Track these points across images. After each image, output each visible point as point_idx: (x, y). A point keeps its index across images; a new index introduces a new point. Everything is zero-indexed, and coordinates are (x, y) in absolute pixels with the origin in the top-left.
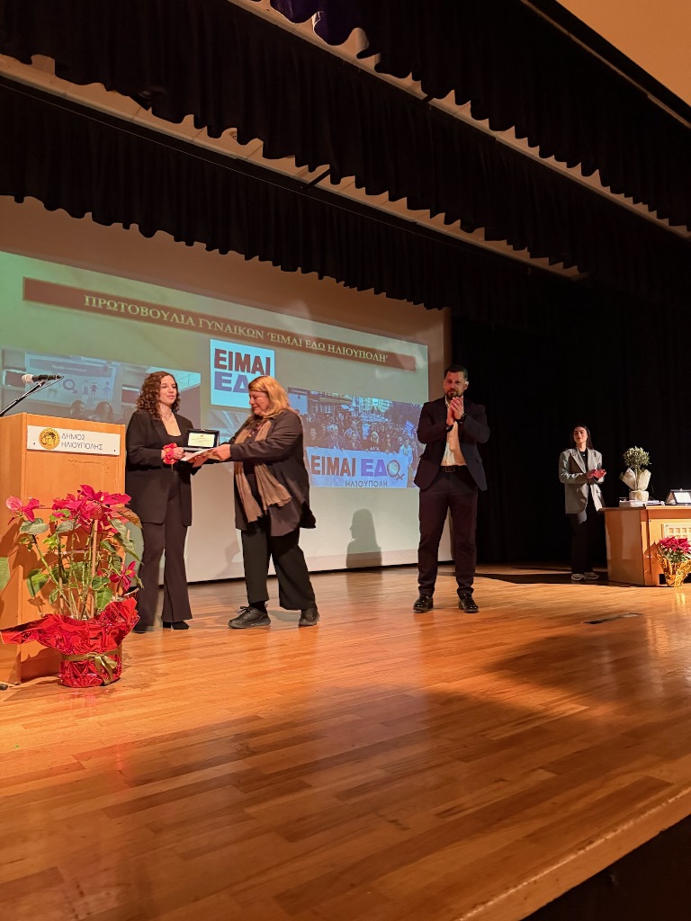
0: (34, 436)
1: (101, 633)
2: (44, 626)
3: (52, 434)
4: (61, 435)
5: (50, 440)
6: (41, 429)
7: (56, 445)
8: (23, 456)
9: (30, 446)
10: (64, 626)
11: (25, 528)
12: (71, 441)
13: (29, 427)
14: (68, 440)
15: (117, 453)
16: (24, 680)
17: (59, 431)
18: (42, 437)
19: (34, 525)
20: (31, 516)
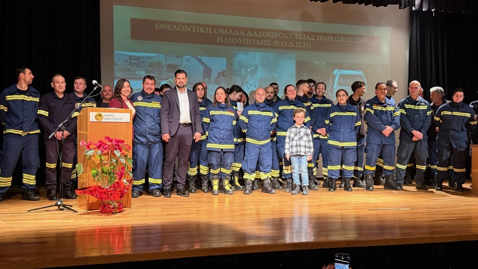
0: (92, 116)
1: (112, 194)
2: (91, 189)
3: (100, 115)
4: (104, 115)
5: (99, 117)
6: (95, 113)
7: (102, 119)
8: (88, 124)
9: (91, 121)
10: (99, 190)
11: (86, 152)
12: (109, 117)
13: (90, 113)
14: (107, 117)
15: (129, 121)
16: (89, 210)
17: (103, 114)
18: (96, 117)
19: (90, 152)
20: (89, 148)
